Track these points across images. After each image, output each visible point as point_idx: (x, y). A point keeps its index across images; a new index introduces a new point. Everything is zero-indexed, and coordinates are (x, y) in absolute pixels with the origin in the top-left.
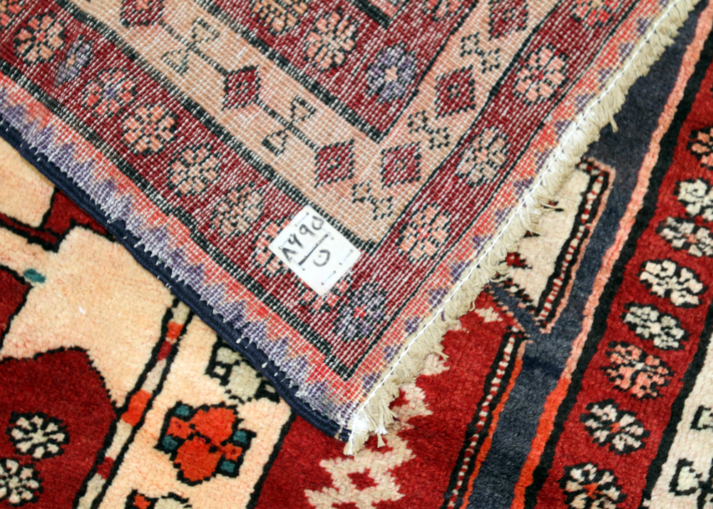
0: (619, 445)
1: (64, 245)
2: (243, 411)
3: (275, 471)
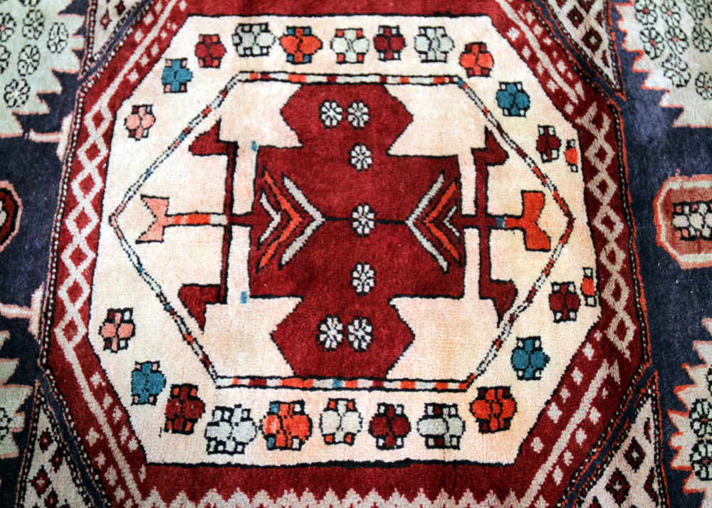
1: (232, 140)
2: (279, 34)
3: (300, 13)
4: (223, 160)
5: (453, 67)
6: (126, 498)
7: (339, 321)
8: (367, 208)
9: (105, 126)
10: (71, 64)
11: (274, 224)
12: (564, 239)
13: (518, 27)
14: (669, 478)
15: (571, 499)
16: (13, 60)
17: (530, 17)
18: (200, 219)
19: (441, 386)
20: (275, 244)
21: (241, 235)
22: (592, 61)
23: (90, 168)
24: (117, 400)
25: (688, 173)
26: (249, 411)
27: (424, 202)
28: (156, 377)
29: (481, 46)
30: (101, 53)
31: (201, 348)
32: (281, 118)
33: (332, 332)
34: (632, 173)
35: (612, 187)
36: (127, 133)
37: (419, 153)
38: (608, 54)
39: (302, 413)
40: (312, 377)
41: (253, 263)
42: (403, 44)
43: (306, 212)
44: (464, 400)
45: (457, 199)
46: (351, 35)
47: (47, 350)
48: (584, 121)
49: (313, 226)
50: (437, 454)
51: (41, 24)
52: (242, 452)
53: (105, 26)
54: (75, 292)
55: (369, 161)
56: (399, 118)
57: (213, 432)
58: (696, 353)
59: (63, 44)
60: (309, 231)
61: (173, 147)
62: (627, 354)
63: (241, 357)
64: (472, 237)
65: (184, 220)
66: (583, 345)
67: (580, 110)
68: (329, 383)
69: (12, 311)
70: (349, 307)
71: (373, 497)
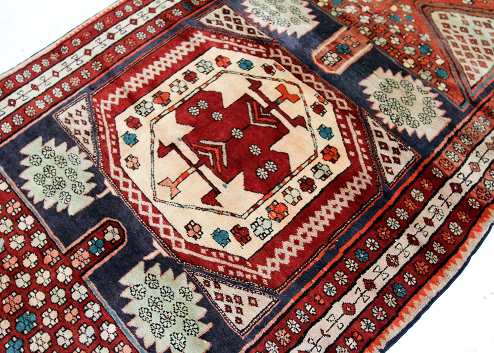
0: (87, 71)
1: (170, 143)
2: (152, 100)
3: (152, 89)
4: (174, 151)
5: (218, 69)
6: (252, 276)
7: (261, 168)
8: (235, 129)
9: (121, 173)
10: (89, 164)
11: (211, 157)
12: (301, 92)
13: (225, 44)
14: (393, 132)
15: (375, 160)
16: (65, 178)
17: (226, 38)
18: (185, 175)
19: (310, 161)
20: (218, 162)
21: (203, 168)
22: (257, 37)
23: (130, 190)
24: (217, 251)
25: (315, 48)
26: (261, 217)
27: (250, 114)
28: (223, 233)
29: (220, 57)
30: (95, 152)
31: (227, 212)
32: (179, 125)
33: (262, 173)
34: (300, 59)
35: (299, 67)
36: (132, 169)
37: (234, 101)
38: (260, 32)
39: (278, 203)
40: (270, 191)
41: (217, 173)
42: (195, 74)
43: (217, 146)
44: (320, 159)
45: (259, 105)
46: (176, 83)
47: (177, 257)
48: (272, 55)
49: (224, 147)
50: (328, 180)
51: (63, 160)
52: (273, 230)
53: (88, 143)
54: (167, 232)
55: (221, 115)
56: (215, 98)
57: (257, 233)
58: (366, 94)
59: (78, 160)
60: (224, 150)
61: (153, 161)
62: (350, 109)
63: (242, 204)
64: (274, 112)
65: (180, 179)
66: (336, 116)
68: (277, 188)
69: (151, 256)
70: (260, 162)
71: (323, 208)
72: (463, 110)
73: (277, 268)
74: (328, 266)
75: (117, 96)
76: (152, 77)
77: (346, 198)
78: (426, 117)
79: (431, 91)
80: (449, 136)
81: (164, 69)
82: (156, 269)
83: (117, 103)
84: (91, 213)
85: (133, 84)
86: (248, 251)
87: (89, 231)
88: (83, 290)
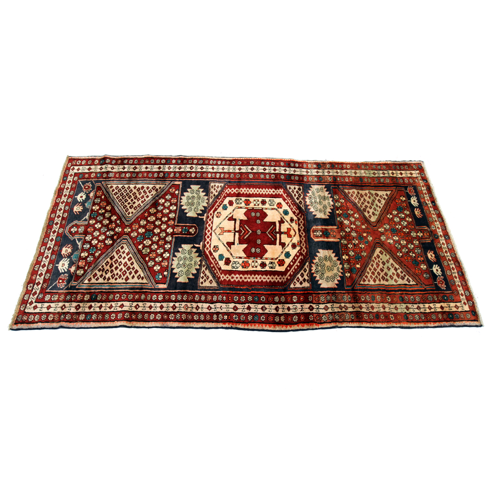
0: (233, 175)
1: (235, 218)
2: (243, 200)
4: (234, 221)
5: (275, 207)
6: (218, 275)
7: (254, 248)
8: (259, 230)
9: (212, 215)
10: (206, 205)
11: (243, 232)
12: (294, 236)
13: (287, 200)
14: (311, 274)
15: (294, 277)
16: (195, 204)
17: (289, 198)
18: (230, 231)
19: (272, 259)
20: (243, 236)
21: (237, 234)
22: (300, 206)
23: (210, 222)
24: (216, 260)
25: (317, 226)
26: (239, 262)
27: (270, 229)
28: (223, 257)
29: (280, 203)
30: (211, 203)
31: (230, 252)
32: (244, 215)
33: (253, 250)
34: (307, 225)
35: (303, 228)
36: (216, 217)
37: (269, 221)
38: (303, 205)
39: (248, 263)
40: (250, 257)
41: (239, 239)
42: (266, 203)
43: (249, 231)
44: (276, 261)
45: (276, 229)
46: (257, 201)
47: (203, 252)
48: (299, 216)
50: (271, 269)
51: (200, 198)
52: (238, 268)
53: (212, 198)
54: (208, 243)
55: (260, 222)
56: (265, 215)
57: (233, 265)
58: (316, 255)
59: (204, 201)
60: (249, 234)
61: (225, 219)
62: (305, 255)
63: (237, 254)
64: (278, 235)
65: (227, 231)
66: (297, 253)
67: (298, 214)
68: (253, 258)
69: (197, 246)
70: (256, 246)
71: (260, 276)
72: (346, 288)
73: (227, 280)
74: (243, 292)
75: (235, 191)
76: (251, 193)
77: (271, 279)
78: (328, 279)
79: (341, 273)
80: (330, 292)
81: (258, 193)
82: (194, 250)
83: (232, 193)
84: (192, 220)
85: (243, 190)
86: (225, 267)
87: (187, 225)
88: (171, 239)
